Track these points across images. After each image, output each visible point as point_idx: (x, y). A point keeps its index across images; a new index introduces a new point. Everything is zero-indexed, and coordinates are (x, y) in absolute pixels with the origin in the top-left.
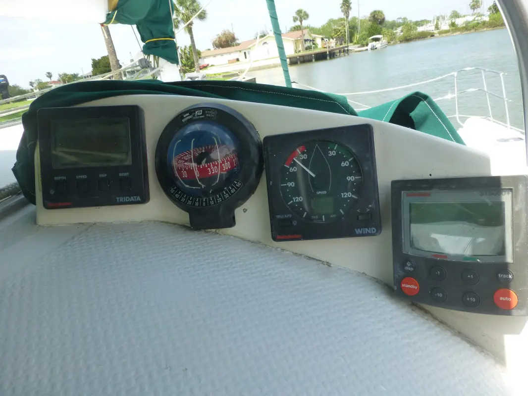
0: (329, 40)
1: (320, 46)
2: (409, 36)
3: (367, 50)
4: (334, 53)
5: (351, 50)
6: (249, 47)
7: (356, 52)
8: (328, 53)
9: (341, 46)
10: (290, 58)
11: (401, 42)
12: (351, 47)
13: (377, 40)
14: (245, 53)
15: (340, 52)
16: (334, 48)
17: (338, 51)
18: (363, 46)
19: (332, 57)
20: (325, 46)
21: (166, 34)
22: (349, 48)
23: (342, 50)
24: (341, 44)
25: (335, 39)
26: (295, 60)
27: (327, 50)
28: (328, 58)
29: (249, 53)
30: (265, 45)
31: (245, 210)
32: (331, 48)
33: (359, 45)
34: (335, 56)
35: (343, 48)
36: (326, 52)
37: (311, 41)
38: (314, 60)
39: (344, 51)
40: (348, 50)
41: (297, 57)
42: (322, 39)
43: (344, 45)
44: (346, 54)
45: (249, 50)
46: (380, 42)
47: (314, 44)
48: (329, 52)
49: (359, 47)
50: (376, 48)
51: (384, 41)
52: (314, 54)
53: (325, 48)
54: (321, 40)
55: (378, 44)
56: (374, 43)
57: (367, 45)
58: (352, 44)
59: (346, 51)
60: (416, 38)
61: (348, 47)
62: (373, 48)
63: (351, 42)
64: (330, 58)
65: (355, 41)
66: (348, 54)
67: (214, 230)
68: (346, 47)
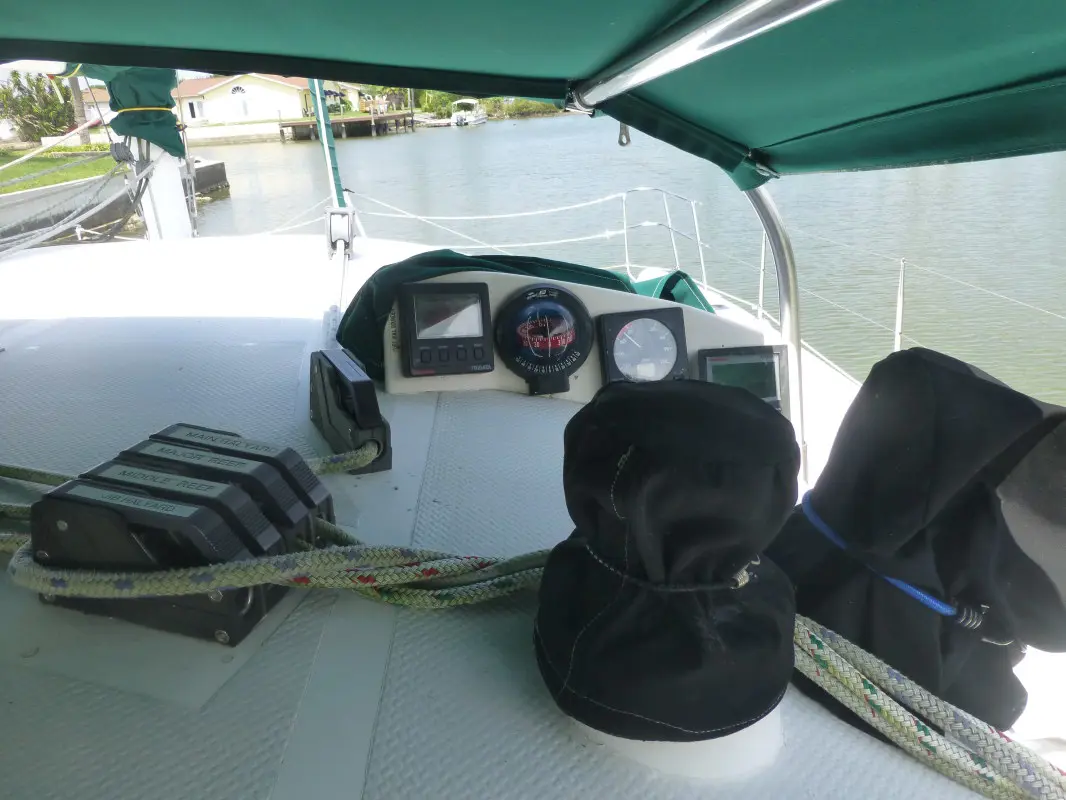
0: (374, 97)
1: (355, 107)
2: (527, 108)
3: (449, 125)
4: (386, 125)
5: (419, 122)
6: (201, 93)
7: (429, 126)
8: (373, 124)
9: (400, 113)
10: (294, 127)
11: (511, 116)
12: (419, 116)
13: (468, 107)
14: (191, 105)
15: (397, 124)
16: (386, 114)
17: (393, 121)
18: (441, 116)
19: (381, 132)
20: (368, 109)
21: (163, 101)
22: (415, 118)
23: (402, 120)
24: (399, 108)
25: (385, 98)
26: (305, 131)
27: (372, 117)
28: (374, 133)
29: (200, 105)
30: (238, 94)
31: (576, 377)
32: (380, 115)
33: (432, 114)
34: (389, 132)
35: (404, 116)
36: (370, 122)
37: (337, 95)
38: (344, 135)
39: (405, 123)
40: (412, 121)
41: (309, 126)
42: (360, 94)
43: (403, 111)
44: (410, 130)
45: (201, 100)
46: (474, 112)
47: (343, 102)
48: (375, 121)
49: (433, 118)
50: (466, 124)
51: (481, 111)
52: (345, 123)
53: (366, 112)
54: (357, 95)
55: (469, 117)
56: (462, 113)
57: (449, 115)
58: (419, 110)
59: (409, 124)
60: (539, 112)
61: (412, 115)
62: (461, 124)
63: (418, 105)
64: (378, 134)
65: (426, 105)
66: (413, 131)
67: (548, 396)
68: (409, 115)
